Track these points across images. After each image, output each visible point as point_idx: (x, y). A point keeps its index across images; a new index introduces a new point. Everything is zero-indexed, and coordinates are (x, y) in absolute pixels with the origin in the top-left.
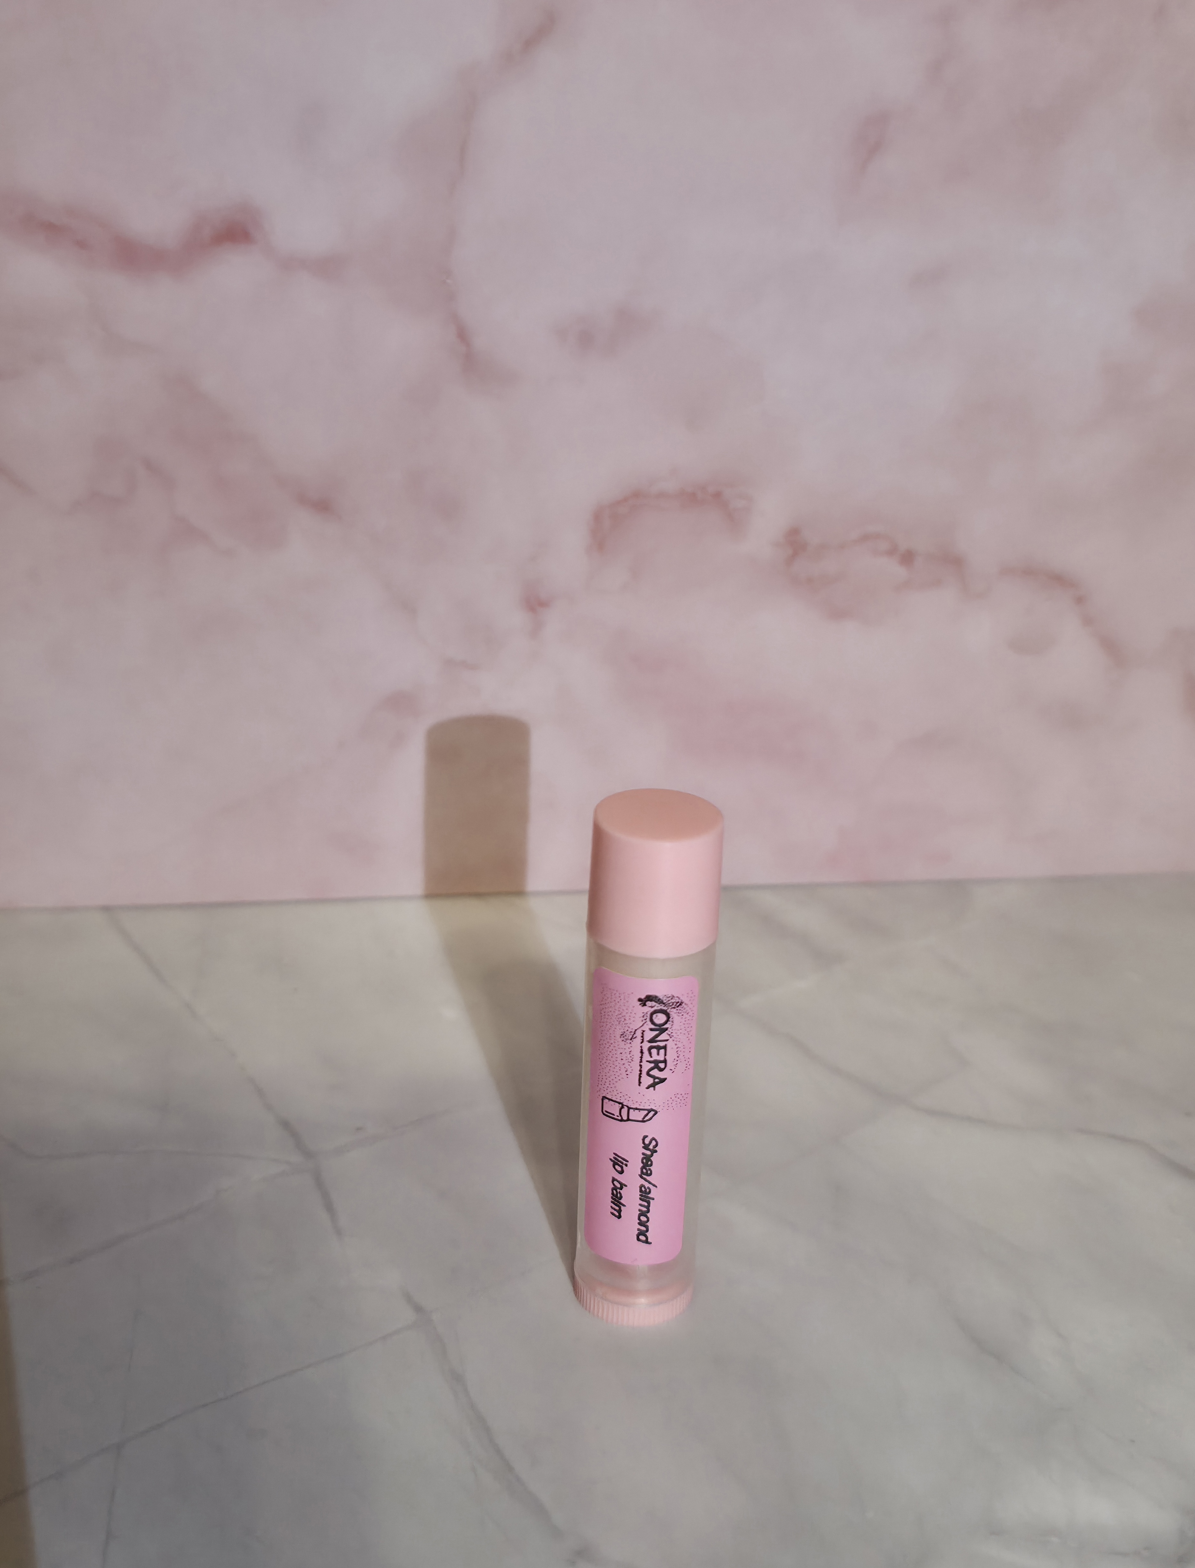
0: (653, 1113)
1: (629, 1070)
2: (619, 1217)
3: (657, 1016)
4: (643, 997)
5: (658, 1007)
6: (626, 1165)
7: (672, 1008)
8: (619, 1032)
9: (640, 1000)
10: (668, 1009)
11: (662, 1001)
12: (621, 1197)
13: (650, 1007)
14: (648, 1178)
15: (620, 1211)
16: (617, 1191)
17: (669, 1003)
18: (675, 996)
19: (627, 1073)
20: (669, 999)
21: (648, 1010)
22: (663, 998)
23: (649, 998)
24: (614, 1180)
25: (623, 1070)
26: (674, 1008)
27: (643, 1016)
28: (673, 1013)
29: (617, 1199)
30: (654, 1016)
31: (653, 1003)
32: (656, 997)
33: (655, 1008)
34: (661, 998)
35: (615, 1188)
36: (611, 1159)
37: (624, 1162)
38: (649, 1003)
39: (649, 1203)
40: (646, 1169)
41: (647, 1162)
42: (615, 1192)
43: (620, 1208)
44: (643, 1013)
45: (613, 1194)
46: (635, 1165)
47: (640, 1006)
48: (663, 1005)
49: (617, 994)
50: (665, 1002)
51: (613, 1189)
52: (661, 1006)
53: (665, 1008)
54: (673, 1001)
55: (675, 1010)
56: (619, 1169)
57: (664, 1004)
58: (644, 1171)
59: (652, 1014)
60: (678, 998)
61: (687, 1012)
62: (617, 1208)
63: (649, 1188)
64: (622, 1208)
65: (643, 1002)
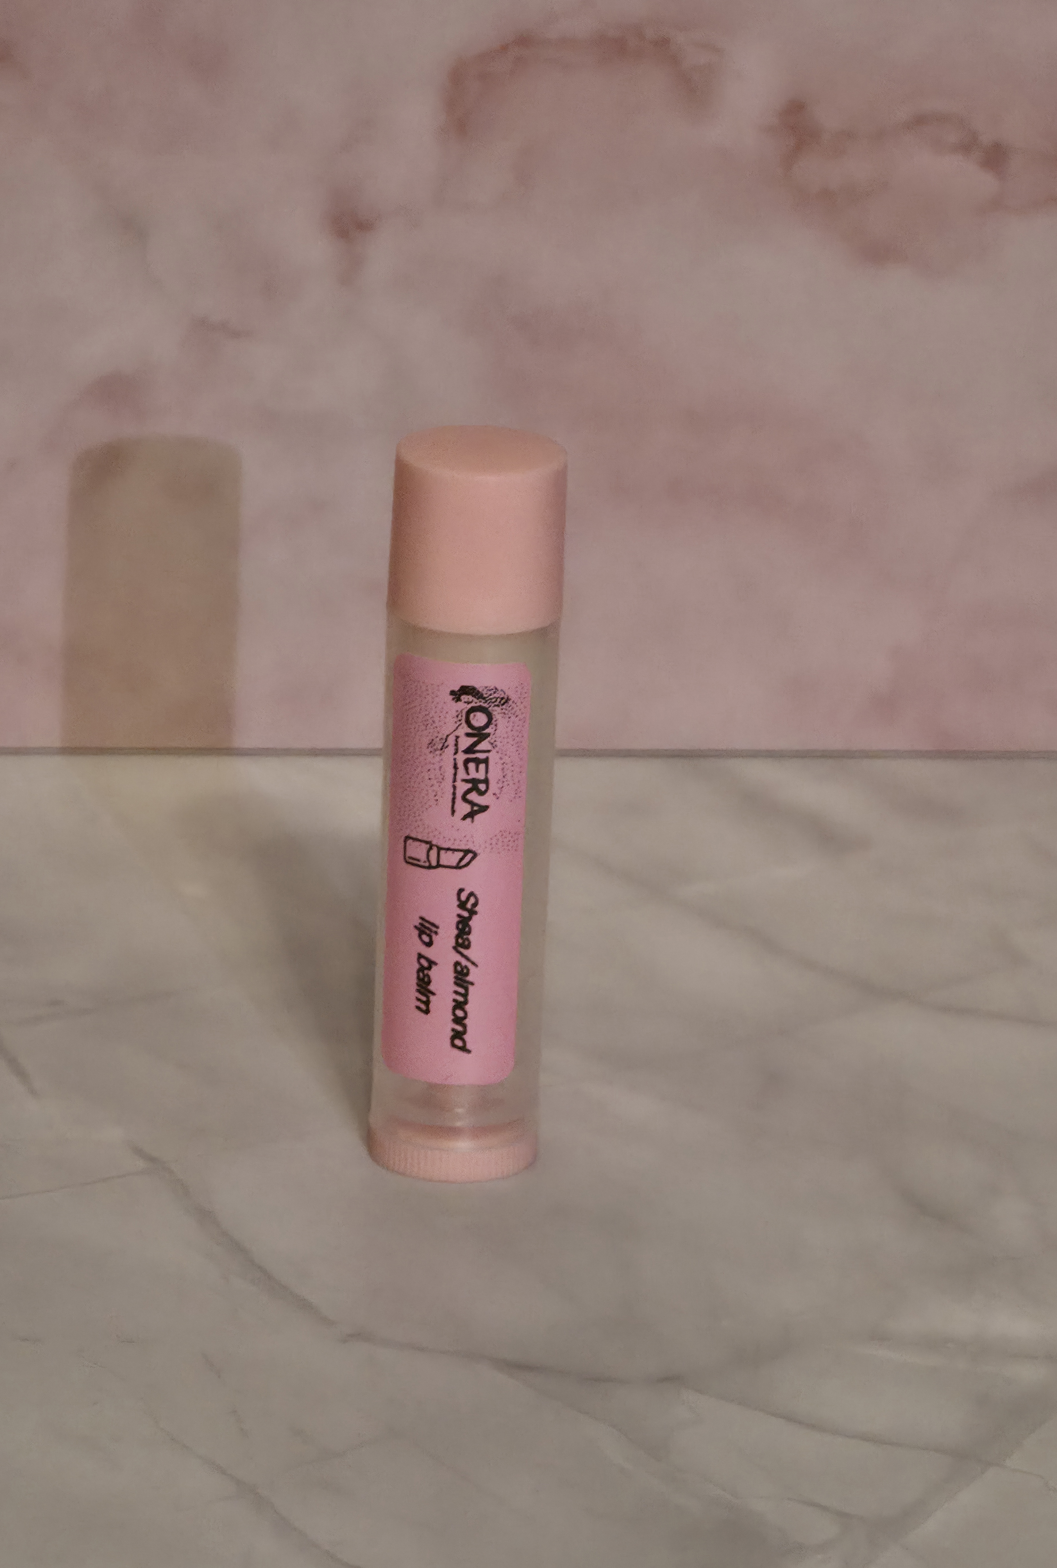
0: (470, 856)
1: (439, 793)
2: (427, 1012)
3: (475, 716)
4: (457, 689)
5: (476, 703)
6: (436, 933)
7: (495, 706)
8: (426, 741)
9: (452, 693)
10: (490, 706)
11: (482, 695)
12: (429, 982)
13: (465, 702)
14: (465, 952)
15: (427, 1003)
16: (423, 974)
17: (491, 699)
18: (499, 689)
19: (437, 798)
20: (492, 692)
21: (462, 706)
22: (483, 690)
23: (465, 690)
24: (420, 956)
25: (431, 794)
26: (498, 706)
27: (457, 716)
28: (496, 712)
29: (424, 985)
30: (472, 715)
31: (470, 698)
32: (474, 689)
33: (473, 704)
34: (480, 690)
35: (421, 969)
36: (416, 927)
37: (434, 929)
38: (465, 698)
39: (466, 989)
40: (462, 938)
41: (463, 927)
42: (421, 974)
43: (428, 997)
44: (457, 711)
45: (418, 977)
46: (447, 935)
47: (453, 703)
48: (483, 701)
49: (424, 688)
50: (485, 696)
51: (418, 971)
52: (480, 702)
53: (486, 705)
54: (496, 695)
55: (498, 709)
56: (426, 938)
57: (484, 698)
58: (460, 941)
59: (469, 713)
60: (502, 693)
61: (516, 714)
62: (424, 999)
63: (466, 967)
64: (432, 998)
65: (457, 695)
